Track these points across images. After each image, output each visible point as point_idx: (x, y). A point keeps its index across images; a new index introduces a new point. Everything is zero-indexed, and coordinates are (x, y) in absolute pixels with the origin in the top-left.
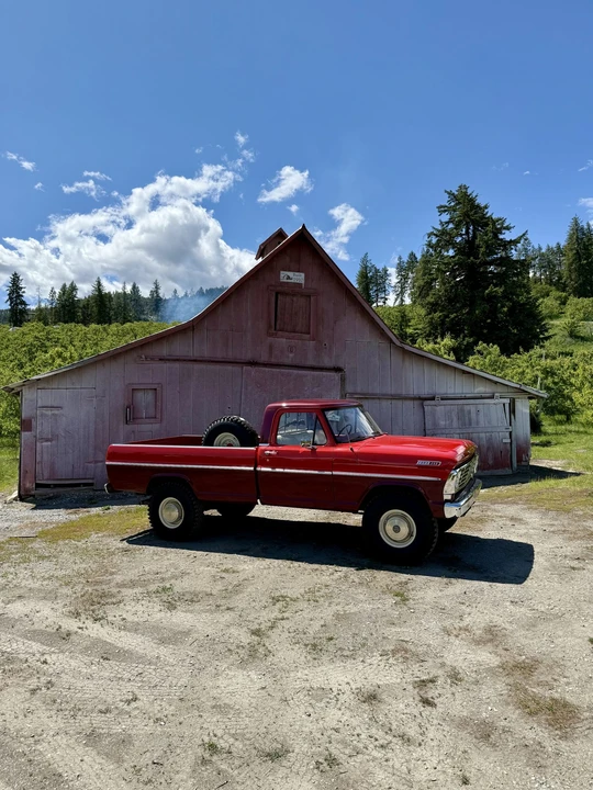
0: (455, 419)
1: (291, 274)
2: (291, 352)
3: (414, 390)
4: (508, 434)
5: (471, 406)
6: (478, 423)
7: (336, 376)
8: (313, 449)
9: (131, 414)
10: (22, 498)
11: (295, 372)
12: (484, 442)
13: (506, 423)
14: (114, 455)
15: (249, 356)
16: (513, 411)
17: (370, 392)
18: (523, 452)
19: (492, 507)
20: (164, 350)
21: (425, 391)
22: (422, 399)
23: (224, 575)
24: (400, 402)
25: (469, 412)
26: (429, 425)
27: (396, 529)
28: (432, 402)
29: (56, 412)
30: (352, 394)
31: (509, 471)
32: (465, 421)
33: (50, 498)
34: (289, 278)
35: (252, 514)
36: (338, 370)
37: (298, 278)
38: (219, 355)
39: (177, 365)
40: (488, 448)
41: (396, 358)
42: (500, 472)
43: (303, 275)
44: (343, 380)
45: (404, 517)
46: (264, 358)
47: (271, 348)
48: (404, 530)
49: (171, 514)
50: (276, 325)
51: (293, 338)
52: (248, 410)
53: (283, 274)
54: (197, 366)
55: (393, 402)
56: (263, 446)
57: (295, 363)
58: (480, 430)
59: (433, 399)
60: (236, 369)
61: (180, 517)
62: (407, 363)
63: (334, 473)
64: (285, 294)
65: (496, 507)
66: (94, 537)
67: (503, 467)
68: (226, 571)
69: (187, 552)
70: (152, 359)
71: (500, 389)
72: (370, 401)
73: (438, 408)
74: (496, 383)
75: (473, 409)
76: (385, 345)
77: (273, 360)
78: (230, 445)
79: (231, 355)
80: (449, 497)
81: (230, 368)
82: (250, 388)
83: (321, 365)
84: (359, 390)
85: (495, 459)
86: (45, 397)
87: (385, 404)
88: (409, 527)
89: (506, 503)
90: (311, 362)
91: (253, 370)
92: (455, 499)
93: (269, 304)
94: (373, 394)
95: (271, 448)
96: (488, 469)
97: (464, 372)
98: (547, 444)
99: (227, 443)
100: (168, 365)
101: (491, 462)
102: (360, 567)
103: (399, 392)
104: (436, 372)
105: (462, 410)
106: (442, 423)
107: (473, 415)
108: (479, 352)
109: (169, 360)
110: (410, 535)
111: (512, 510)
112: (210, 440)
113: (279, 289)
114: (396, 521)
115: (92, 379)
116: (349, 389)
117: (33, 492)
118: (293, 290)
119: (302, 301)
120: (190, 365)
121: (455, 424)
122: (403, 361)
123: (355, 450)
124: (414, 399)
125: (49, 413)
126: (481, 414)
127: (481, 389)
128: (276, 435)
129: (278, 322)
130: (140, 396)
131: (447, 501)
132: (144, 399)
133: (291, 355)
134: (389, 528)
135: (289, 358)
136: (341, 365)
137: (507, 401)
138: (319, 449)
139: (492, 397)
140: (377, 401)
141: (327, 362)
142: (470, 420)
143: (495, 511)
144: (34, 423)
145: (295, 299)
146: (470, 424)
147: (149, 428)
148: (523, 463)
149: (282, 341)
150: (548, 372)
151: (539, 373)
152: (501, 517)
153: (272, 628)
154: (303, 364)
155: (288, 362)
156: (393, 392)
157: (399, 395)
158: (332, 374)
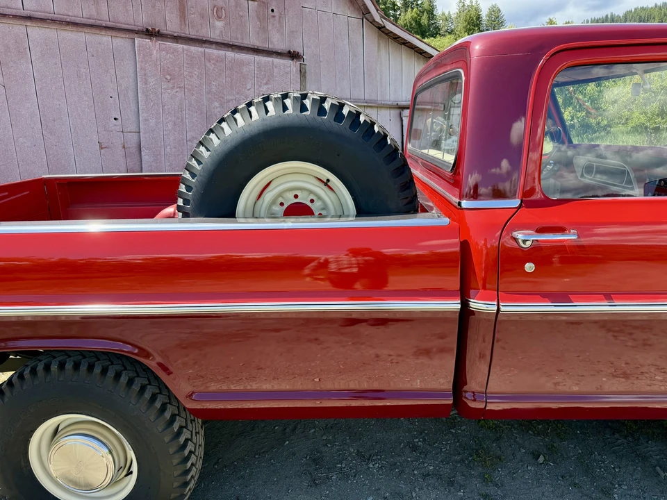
2: (219, 17)
7: (293, 66)
11: (230, 55)
15: (142, 21)
21: (403, 95)
22: (399, 108)
36: (293, 56)
44: (303, 73)
46: (172, 25)
47: (183, 7)
52: (152, 122)
54: (37, 32)
57: (227, 40)
60: (121, 42)
62: (383, 52)
76: (356, 21)
77: (190, 32)
81: (105, 39)
82: (152, 81)
83: (269, 45)
90: (253, 41)
91: (154, 47)
103: (374, 97)
120: (18, 28)
122: (378, 48)
124: (391, 107)
133: (219, 24)
135: (217, 29)
136: (299, 50)
141: (278, 44)
154: (238, 42)
155: (215, 36)
156: (367, 97)
157: (375, 101)
158: (287, 62)
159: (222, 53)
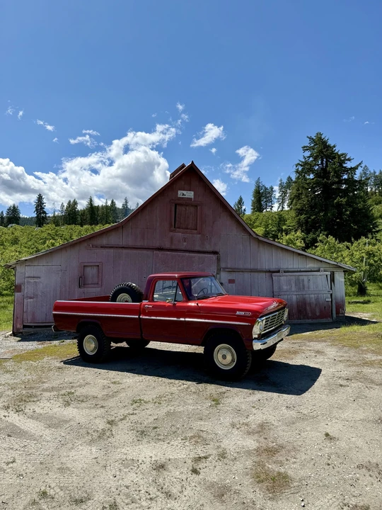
0: (293, 285)
1: (185, 192)
2: (185, 241)
3: (266, 266)
4: (329, 296)
5: (304, 277)
6: (309, 288)
7: (214, 257)
8: (174, 304)
9: (82, 281)
10: (14, 334)
11: (187, 254)
12: (313, 300)
13: (328, 288)
14: (57, 307)
15: (157, 245)
16: (333, 280)
17: (236, 267)
18: (340, 307)
19: (308, 344)
20: (104, 241)
21: (273, 267)
22: (271, 272)
23: (111, 385)
24: (256, 274)
25: (303, 280)
26: (276, 289)
27: (224, 357)
28: (278, 274)
29: (36, 280)
30: (224, 268)
31: (330, 320)
32: (300, 285)
33: (31, 335)
34: (183, 195)
35: (148, 346)
36: (215, 253)
37: (189, 194)
38: (139, 244)
39: (112, 250)
40: (316, 305)
41: (254, 246)
42: (324, 320)
43: (193, 193)
44: (218, 260)
45: (229, 349)
46: (167, 245)
47: (172, 238)
48: (229, 358)
49: (90, 346)
50: (175, 225)
51: (186, 233)
53: (180, 193)
54: (125, 251)
55: (252, 273)
56: (145, 302)
57: (187, 249)
58: (310, 292)
59: (279, 272)
60: (149, 253)
61: (95, 348)
62: (261, 249)
63: (187, 319)
64: (181, 205)
65: (311, 344)
66: (45, 360)
67: (326, 317)
68: (114, 383)
69: (96, 370)
70: (96, 247)
71: (324, 265)
72: (237, 273)
73: (282, 278)
74: (321, 261)
75: (305, 279)
76: (246, 237)
77: (173, 247)
78: (127, 301)
79: (146, 244)
80: (256, 336)
81: (145, 252)
82: (158, 265)
83: (205, 250)
84: (229, 266)
85: (321, 311)
86: (29, 271)
87: (247, 275)
88: (233, 355)
89: (319, 341)
90: (197, 248)
91: (160, 253)
92: (262, 337)
93: (171, 211)
94: (238, 269)
95: (149, 303)
96: (316, 318)
97: (299, 254)
98: (368, 302)
99: (124, 300)
100: (107, 250)
101: (318, 314)
102: (200, 381)
103: (256, 268)
104: (281, 254)
105: (298, 279)
106: (285, 288)
107: (306, 283)
108: (321, 241)
109: (107, 247)
110: (233, 361)
111: (319, 346)
112: (114, 299)
113: (177, 202)
114: (225, 352)
115: (58, 260)
116: (223, 265)
117: (21, 331)
118: (186, 203)
119: (192, 209)
120: (120, 250)
121: (293, 289)
122: (259, 247)
123: (199, 305)
124: (266, 272)
125: (32, 281)
126: (311, 282)
127: (311, 265)
128: (153, 295)
129: (177, 222)
130: (88, 270)
131: (255, 339)
132: (91, 272)
133: (185, 244)
134: (220, 356)
135: (184, 245)
136: (218, 250)
137: (329, 273)
138: (178, 304)
139: (319, 271)
140: (241, 273)
141: (208, 248)
142: (304, 286)
143: (308, 346)
144: (23, 287)
145: (187, 208)
146: (304, 289)
147: (94, 291)
148: (340, 315)
149: (179, 235)
150: (370, 254)
151: (364, 255)
152: (310, 350)
153: (122, 420)
154: (192, 249)
155: (183, 248)
156: (252, 267)
157: (256, 269)
158: (212, 255)
159: (184, 254)
